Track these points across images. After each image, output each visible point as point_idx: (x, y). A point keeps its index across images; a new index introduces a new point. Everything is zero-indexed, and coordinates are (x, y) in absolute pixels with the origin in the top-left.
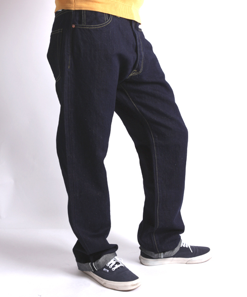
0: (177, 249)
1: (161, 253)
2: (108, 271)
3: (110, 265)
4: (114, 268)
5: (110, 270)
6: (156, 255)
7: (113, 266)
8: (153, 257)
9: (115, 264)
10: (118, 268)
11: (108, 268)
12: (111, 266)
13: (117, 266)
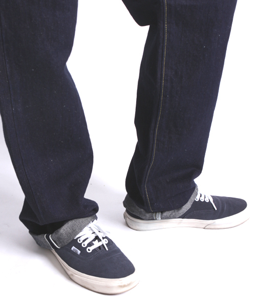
0: (187, 207)
1: (156, 212)
2: (79, 252)
3: (84, 241)
4: (92, 248)
5: (83, 250)
6: (148, 215)
7: (90, 244)
8: (143, 217)
9: (94, 240)
10: (99, 247)
11: (79, 246)
12: (86, 243)
13: (97, 244)
